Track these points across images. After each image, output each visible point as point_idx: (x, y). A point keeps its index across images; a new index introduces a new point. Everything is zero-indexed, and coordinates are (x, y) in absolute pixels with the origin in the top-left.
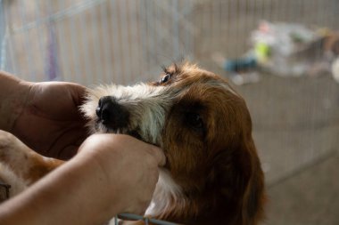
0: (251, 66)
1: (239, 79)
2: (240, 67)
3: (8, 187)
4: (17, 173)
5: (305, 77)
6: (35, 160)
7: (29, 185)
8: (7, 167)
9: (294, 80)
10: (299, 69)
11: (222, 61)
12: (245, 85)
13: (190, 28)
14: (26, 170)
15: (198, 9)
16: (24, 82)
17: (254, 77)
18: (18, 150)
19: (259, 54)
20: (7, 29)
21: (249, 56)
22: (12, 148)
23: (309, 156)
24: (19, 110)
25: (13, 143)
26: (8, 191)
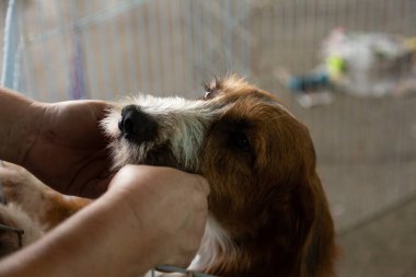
0: (322, 84)
1: (307, 100)
2: (308, 86)
3: (20, 233)
4: (32, 216)
5: (388, 98)
6: (53, 200)
7: (47, 231)
8: (20, 208)
9: (375, 101)
10: (381, 88)
11: (286, 77)
12: (313, 107)
13: (247, 37)
14: (42, 213)
15: (257, 13)
16: (36, 103)
17: (325, 97)
18: (34, 188)
19: (331, 69)
20: (22, 38)
21: (318, 72)
22: (27, 186)
23: (393, 196)
24: (32, 138)
25: (27, 180)
26: (20, 238)
